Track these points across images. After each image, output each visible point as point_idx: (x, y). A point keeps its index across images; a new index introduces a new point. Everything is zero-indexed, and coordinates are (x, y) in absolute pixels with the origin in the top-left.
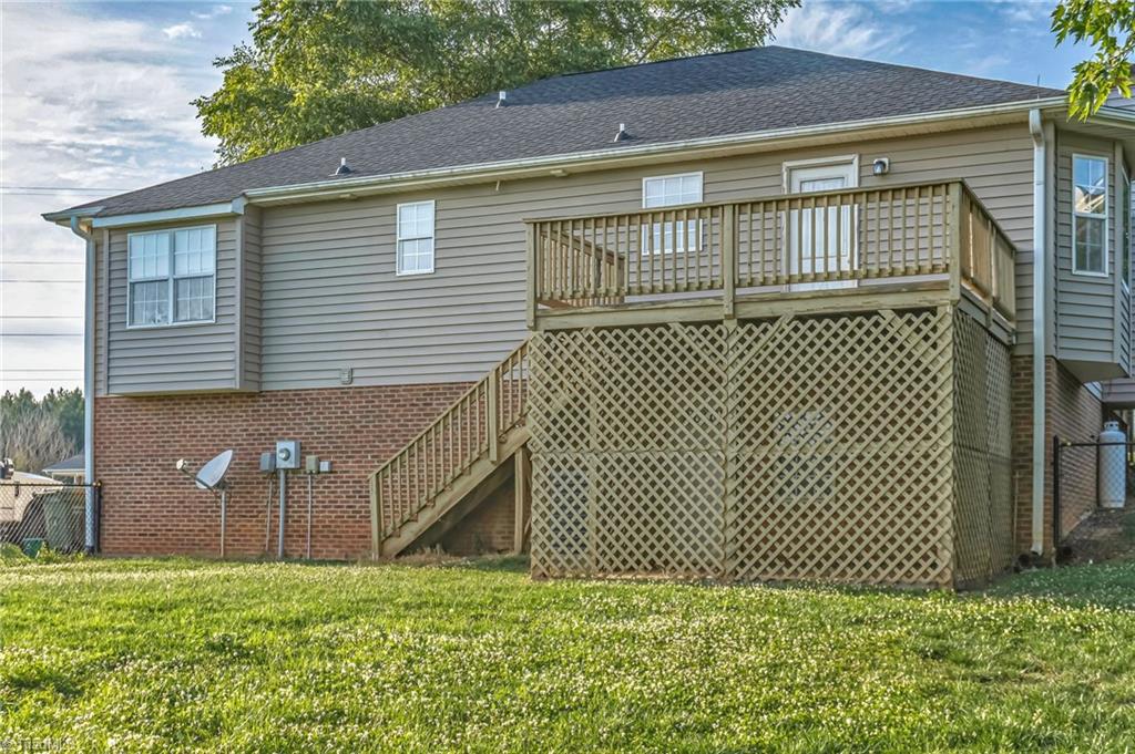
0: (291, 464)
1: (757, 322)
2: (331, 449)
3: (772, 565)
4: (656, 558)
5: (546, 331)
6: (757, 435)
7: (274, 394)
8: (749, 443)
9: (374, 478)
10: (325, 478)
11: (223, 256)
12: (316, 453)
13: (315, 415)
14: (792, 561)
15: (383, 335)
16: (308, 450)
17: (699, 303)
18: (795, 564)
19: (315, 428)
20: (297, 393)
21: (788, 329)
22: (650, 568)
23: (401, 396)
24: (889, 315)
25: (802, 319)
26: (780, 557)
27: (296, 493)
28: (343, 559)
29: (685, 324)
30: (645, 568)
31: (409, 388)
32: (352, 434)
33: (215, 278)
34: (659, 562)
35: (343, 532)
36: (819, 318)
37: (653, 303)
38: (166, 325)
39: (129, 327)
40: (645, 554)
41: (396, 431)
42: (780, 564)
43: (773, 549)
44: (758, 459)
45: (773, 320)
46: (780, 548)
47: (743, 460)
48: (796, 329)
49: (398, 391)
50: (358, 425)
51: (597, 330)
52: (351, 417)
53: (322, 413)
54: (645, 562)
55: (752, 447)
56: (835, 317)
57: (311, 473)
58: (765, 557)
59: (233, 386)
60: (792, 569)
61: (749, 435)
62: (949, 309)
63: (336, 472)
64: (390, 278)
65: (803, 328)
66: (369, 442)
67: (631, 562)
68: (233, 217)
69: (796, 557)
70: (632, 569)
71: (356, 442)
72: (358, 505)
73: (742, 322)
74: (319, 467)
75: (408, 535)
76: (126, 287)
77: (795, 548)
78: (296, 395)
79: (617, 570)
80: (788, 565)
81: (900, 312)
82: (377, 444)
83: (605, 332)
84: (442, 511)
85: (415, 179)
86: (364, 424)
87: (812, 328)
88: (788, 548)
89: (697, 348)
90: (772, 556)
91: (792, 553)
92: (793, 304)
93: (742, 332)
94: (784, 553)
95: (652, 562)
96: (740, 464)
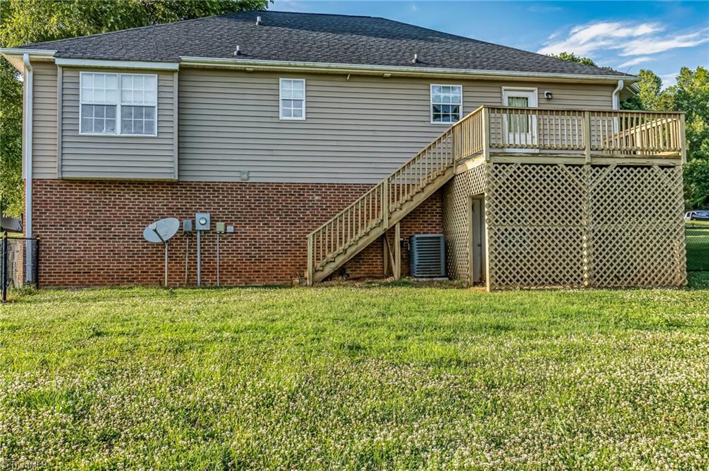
0: (207, 228)
1: (601, 167)
2: (233, 219)
3: (612, 280)
4: (555, 278)
5: (494, 164)
6: (602, 219)
7: (189, 184)
8: (599, 223)
9: (312, 237)
10: (229, 236)
11: (162, 95)
12: (223, 221)
13: (221, 197)
14: (621, 278)
15: (270, 153)
16: (216, 219)
17: (574, 156)
18: (622, 279)
19: (221, 206)
20: (206, 184)
21: (615, 171)
22: (552, 282)
23: (283, 189)
24: (657, 168)
25: (622, 167)
26: (616, 276)
27: (206, 245)
28: (244, 285)
29: (567, 165)
30: (550, 283)
31: (289, 185)
32: (248, 210)
33: (156, 108)
34: (557, 280)
35: (242, 269)
36: (628, 167)
37: (551, 154)
38: (114, 135)
39: (80, 134)
40: (550, 276)
41: (280, 209)
42: (616, 280)
43: (612, 272)
44: (603, 231)
45: (607, 166)
46: (615, 272)
47: (596, 231)
48: (618, 172)
49: (281, 186)
50: (253, 205)
51: (522, 165)
52: (248, 200)
53: (226, 197)
54: (550, 280)
55: (600, 225)
56: (635, 167)
57: (220, 233)
58: (609, 276)
59: (172, 178)
60: (621, 281)
61: (599, 219)
62: (681, 168)
63: (237, 233)
64: (274, 120)
65: (622, 171)
66: (261, 215)
67: (543, 280)
68: (172, 72)
69: (623, 276)
70: (543, 283)
71: (252, 215)
72: (253, 253)
73: (594, 166)
74: (226, 230)
75: (328, 270)
76: (79, 107)
77: (622, 272)
78: (205, 185)
79: (536, 284)
80: (619, 280)
81: (662, 167)
82: (266, 216)
83: (527, 166)
84: (351, 255)
85: (290, 66)
86: (257, 204)
87: (625, 172)
88: (619, 272)
89: (573, 177)
90: (612, 276)
91: (621, 274)
92: (616, 160)
93: (594, 171)
94: (617, 274)
95: (553, 280)
96: (595, 233)
